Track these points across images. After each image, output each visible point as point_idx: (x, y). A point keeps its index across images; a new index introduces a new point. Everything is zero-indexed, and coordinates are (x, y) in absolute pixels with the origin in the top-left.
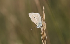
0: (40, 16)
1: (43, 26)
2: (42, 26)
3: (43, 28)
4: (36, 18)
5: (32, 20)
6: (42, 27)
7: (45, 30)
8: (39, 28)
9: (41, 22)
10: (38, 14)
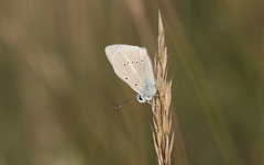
0: (148, 59)
1: (161, 95)
2: (157, 96)
3: (158, 103)
4: (132, 65)
5: (119, 72)
6: (155, 97)
7: (166, 108)
8: (143, 101)
9: (152, 80)
10: (142, 52)
